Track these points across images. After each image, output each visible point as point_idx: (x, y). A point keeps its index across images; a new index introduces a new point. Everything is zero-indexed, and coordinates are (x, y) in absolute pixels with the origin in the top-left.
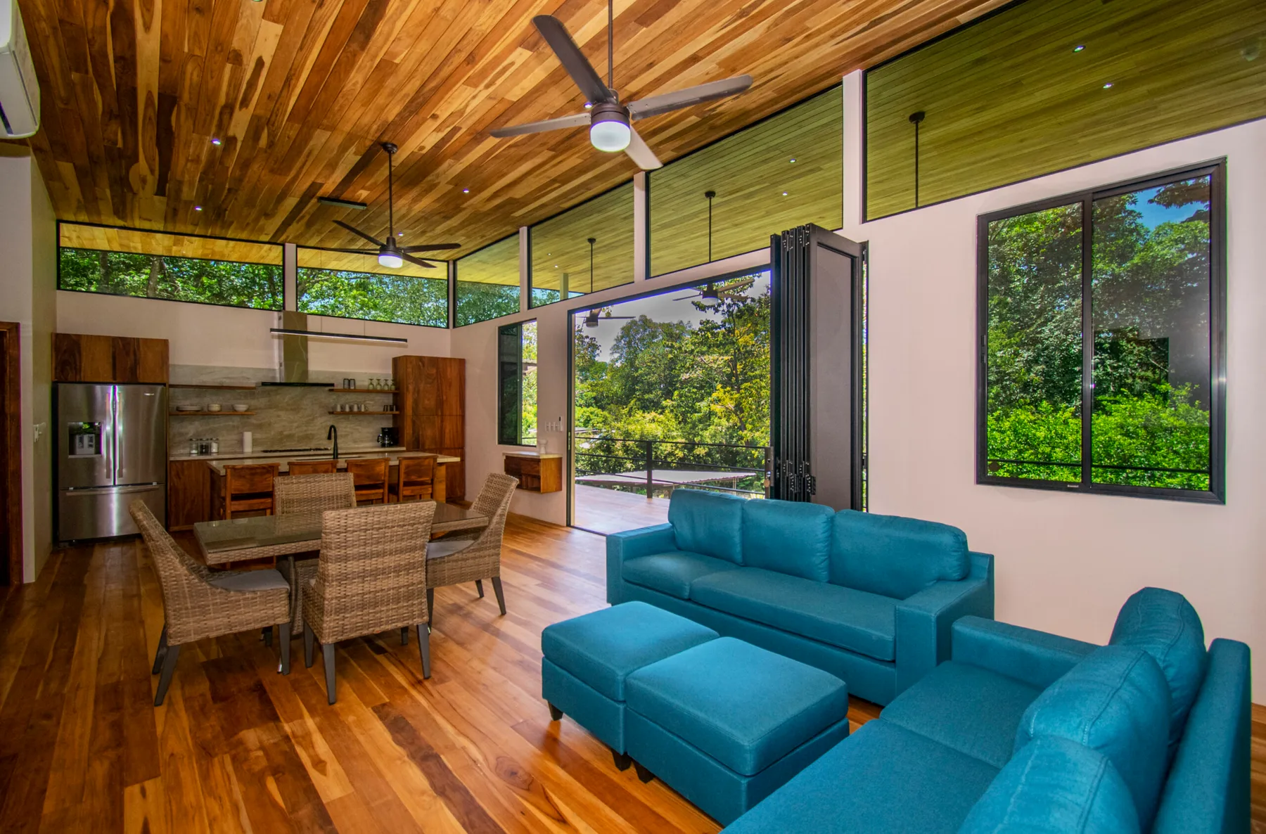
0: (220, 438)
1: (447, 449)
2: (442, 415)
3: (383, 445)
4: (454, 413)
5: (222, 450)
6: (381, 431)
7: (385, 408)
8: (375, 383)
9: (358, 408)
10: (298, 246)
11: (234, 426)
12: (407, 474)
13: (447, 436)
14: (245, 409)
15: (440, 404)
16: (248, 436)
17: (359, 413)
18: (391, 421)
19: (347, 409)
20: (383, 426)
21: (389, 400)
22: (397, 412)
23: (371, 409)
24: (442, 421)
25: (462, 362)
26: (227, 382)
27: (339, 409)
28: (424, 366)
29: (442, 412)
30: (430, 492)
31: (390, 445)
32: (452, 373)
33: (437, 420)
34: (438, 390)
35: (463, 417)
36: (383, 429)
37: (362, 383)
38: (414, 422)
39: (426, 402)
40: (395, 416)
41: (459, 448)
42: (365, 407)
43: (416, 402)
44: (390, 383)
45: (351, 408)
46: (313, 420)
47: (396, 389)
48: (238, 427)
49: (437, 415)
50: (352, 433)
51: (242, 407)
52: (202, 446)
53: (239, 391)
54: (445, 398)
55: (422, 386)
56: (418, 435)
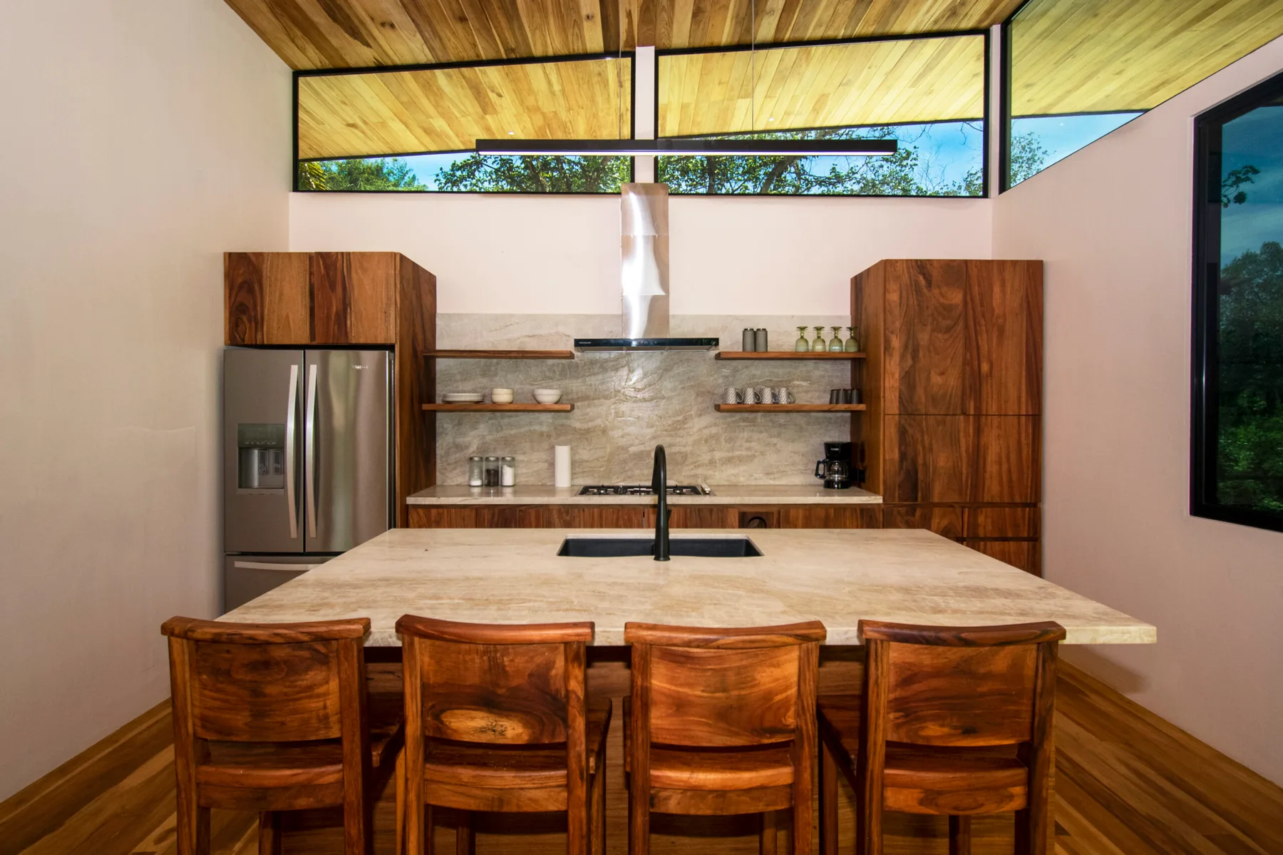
0: (519, 457)
1: (992, 505)
2: (978, 415)
3: (829, 485)
4: (1012, 408)
5: (522, 480)
6: (823, 449)
7: (835, 395)
8: (810, 335)
9: (774, 396)
10: (659, 53)
11: (542, 434)
12: (905, 708)
13: (991, 468)
14: (555, 398)
15: (974, 383)
16: (563, 454)
17: (776, 409)
18: (848, 428)
19: (750, 400)
20: (829, 440)
21: (842, 376)
22: (862, 407)
23: (803, 399)
24: (978, 431)
25: (1033, 272)
26: (532, 346)
27: (732, 399)
28: (929, 283)
29: (978, 408)
30: (1018, 803)
31: (845, 485)
32: (1005, 299)
33: (964, 427)
34: (967, 347)
35: (1036, 418)
36: (828, 446)
37: (782, 339)
38: (902, 433)
39: (936, 379)
40: (856, 415)
41: (1025, 505)
42: (789, 394)
43: (909, 379)
44: (845, 335)
45: (758, 396)
46: (685, 421)
47: (859, 350)
48: (549, 436)
49: (964, 413)
50: (762, 453)
51: (548, 396)
52: (488, 471)
53: (550, 362)
54: (985, 367)
55: (924, 337)
56: (914, 463)
